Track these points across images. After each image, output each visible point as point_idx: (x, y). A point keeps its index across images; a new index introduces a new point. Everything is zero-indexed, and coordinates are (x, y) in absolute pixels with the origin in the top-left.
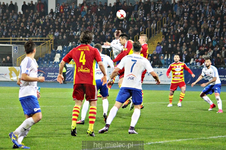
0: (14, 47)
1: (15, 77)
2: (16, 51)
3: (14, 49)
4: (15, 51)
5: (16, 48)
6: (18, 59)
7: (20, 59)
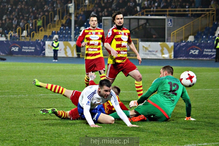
0: (168, 20)
1: (166, 54)
2: (171, 24)
3: (168, 21)
4: (169, 24)
5: (171, 21)
6: (173, 34)
7: (175, 33)
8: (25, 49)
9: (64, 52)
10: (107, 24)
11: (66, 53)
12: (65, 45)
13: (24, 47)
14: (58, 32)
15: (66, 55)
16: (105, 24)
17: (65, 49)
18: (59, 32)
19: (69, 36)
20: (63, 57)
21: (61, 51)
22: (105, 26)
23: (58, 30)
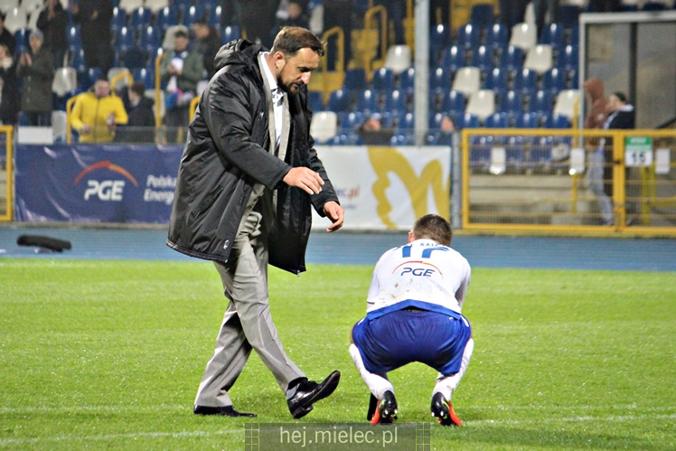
8: (158, 189)
9: (373, 202)
10: (603, 51)
11: (384, 208)
12: (380, 168)
13: (151, 180)
14: (334, 95)
15: (386, 221)
16: (595, 54)
17: (379, 189)
18: (340, 93)
19: (397, 120)
20: (368, 232)
21: (355, 201)
22: (593, 60)
23: (331, 88)
